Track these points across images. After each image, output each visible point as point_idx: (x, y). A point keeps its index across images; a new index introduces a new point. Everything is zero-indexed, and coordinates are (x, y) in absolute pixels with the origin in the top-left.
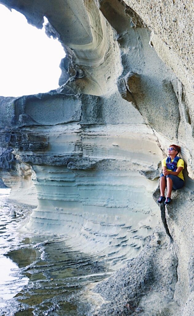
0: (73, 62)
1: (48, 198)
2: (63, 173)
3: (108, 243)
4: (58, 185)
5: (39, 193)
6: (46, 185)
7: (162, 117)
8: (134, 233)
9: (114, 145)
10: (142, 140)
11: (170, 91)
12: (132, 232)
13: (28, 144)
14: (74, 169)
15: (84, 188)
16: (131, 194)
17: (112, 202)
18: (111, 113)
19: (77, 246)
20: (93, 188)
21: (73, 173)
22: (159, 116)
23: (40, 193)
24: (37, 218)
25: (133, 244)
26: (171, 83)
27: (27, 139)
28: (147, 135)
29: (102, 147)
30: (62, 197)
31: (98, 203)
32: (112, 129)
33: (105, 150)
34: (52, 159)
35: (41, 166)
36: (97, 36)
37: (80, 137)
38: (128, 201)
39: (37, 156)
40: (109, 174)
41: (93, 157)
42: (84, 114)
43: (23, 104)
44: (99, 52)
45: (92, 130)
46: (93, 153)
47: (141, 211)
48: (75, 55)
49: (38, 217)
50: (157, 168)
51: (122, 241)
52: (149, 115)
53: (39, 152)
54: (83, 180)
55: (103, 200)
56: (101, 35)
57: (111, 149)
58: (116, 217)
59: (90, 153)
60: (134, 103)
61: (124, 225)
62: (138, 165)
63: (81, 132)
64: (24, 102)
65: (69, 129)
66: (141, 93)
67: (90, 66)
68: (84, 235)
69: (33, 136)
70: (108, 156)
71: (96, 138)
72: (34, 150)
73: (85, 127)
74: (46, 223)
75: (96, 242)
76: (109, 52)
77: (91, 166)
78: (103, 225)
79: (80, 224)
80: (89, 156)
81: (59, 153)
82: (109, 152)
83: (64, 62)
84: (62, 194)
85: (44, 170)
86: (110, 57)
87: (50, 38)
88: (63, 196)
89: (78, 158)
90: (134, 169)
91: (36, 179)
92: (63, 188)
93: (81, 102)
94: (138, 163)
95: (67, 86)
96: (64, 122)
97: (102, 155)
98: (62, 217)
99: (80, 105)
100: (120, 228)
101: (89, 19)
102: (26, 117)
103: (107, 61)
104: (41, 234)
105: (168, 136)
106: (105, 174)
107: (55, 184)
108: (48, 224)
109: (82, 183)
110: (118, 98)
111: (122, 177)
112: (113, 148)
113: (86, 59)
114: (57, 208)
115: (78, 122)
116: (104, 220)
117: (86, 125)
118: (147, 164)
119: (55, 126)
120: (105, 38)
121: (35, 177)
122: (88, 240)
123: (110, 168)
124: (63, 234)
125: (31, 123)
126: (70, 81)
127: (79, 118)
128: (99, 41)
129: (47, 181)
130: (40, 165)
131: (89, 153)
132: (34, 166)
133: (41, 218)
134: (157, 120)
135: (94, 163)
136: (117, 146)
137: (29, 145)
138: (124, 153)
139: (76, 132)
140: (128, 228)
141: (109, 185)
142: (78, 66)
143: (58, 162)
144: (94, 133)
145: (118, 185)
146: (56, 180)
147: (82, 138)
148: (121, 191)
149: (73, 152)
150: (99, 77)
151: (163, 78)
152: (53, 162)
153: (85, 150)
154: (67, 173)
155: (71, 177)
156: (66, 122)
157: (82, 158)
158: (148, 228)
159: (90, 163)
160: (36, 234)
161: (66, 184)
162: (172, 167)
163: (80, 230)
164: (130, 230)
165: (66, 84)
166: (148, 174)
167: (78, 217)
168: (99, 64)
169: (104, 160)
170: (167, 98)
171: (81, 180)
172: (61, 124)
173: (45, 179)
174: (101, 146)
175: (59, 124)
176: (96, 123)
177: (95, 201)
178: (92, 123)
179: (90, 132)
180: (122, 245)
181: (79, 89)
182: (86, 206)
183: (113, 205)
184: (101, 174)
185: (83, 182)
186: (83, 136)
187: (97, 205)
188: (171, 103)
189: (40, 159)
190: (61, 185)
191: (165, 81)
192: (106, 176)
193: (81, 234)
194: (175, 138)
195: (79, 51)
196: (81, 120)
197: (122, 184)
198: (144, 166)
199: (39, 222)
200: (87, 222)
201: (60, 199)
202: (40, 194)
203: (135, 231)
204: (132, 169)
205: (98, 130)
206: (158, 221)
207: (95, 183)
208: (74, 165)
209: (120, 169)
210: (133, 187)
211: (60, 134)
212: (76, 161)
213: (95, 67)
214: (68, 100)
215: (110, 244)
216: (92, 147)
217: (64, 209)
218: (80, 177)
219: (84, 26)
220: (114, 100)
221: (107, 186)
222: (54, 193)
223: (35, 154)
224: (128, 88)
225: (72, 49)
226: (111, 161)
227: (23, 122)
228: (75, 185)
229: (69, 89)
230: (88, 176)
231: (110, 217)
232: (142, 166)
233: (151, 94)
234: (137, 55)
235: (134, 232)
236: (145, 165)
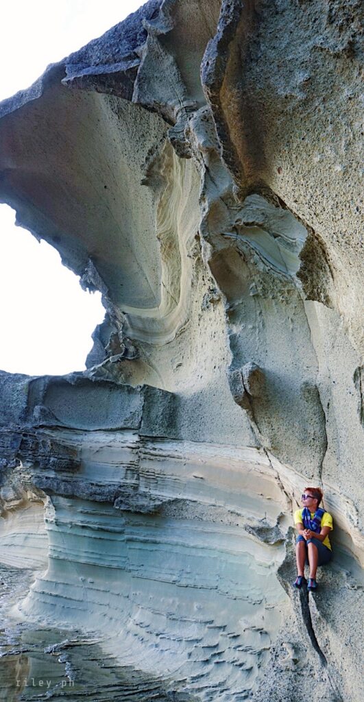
0: (123, 333)
1: (70, 559)
2: (106, 515)
3: (185, 654)
4: (93, 536)
5: (54, 546)
6: (69, 534)
7: (297, 440)
8: (234, 640)
9: (196, 477)
10: (248, 474)
11: (314, 401)
12: (230, 638)
13: (48, 458)
14: (124, 511)
15: (138, 546)
16: (224, 566)
17: (188, 576)
18: (191, 422)
19: (127, 656)
20: (154, 547)
21: (122, 516)
22: (291, 437)
23: (57, 547)
24: (43, 593)
25: (236, 661)
26: (316, 388)
27: (49, 449)
28: (256, 466)
29: (174, 477)
30: (96, 558)
31: (161, 575)
32: (193, 449)
33: (179, 483)
34: (88, 489)
35: (68, 500)
36: (170, 300)
37: (137, 456)
38: (218, 578)
39: (64, 481)
40: (184, 525)
41: (157, 493)
42: (145, 419)
43: (42, 389)
44: (168, 323)
45: (158, 446)
46: (156, 487)
47: (246, 599)
48: (127, 322)
49: (46, 591)
50: (276, 524)
51: (212, 653)
52: (273, 434)
53: (65, 474)
54: (137, 532)
55: (171, 572)
56: (177, 298)
57: (189, 482)
58: (196, 605)
59: (152, 485)
60: (250, 413)
61: (212, 622)
62: (238, 515)
63: (139, 448)
64: (45, 386)
65: (118, 440)
66: (266, 398)
67: (149, 343)
68: (136, 635)
69: (58, 445)
70: (183, 495)
71: (165, 460)
72: (59, 469)
73: (147, 441)
74: (60, 605)
75: (162, 650)
76: (185, 327)
77: (155, 508)
78: (172, 618)
79: (126, 613)
80: (151, 491)
81: (97, 479)
82: (186, 487)
83: (100, 330)
84: (97, 554)
85: (72, 506)
86: (187, 333)
87: (86, 291)
88: (98, 557)
89: (130, 491)
90: (230, 521)
91: (54, 521)
92: (101, 542)
93: (143, 398)
94: (239, 512)
95: (103, 369)
96: (110, 428)
97: (173, 491)
98: (91, 596)
99: (140, 402)
100: (205, 628)
101: (161, 272)
102: (45, 411)
103: (179, 339)
104: (51, 626)
105: (304, 472)
106: (176, 525)
107: (87, 533)
108: (63, 607)
109: (135, 537)
110: (205, 399)
111: (206, 533)
112: (194, 481)
113: (144, 332)
114: (83, 578)
115: (135, 431)
116: (173, 610)
117: (150, 437)
118: (254, 514)
119: (94, 433)
120: (183, 304)
121: (52, 516)
122: (146, 646)
123: (187, 516)
124: (93, 630)
125: (54, 423)
126: (111, 361)
127: (137, 425)
128: (170, 307)
129: (73, 526)
130: (66, 497)
131: (150, 486)
132: (54, 498)
133: (51, 595)
134: (287, 444)
135: (158, 503)
136: (202, 478)
137: (49, 460)
138: (212, 492)
139: (129, 447)
140: (220, 628)
141: (183, 546)
142: (130, 340)
143: (99, 494)
144: (160, 453)
145: (200, 547)
146: (89, 527)
147: (140, 459)
148: (204, 557)
149: (122, 481)
150: (161, 362)
151: (300, 378)
152: (91, 494)
153: (144, 479)
154: (111, 516)
155: (118, 523)
156: (114, 427)
157: (137, 492)
158: (261, 633)
159: (152, 503)
160: (40, 624)
161: (106, 536)
162: (313, 526)
163: (125, 624)
164: (225, 633)
165: (103, 366)
166: (262, 532)
167: (122, 597)
168: (165, 343)
169: (176, 501)
170: (308, 410)
171: (135, 531)
172: (105, 430)
173: (71, 523)
174: (172, 475)
175: (100, 430)
176: (164, 435)
177: (156, 573)
178: (159, 435)
179: (155, 449)
180: (215, 661)
181: (122, 376)
182: (139, 579)
183: (191, 582)
184: (169, 524)
185: (137, 534)
186: (143, 456)
187: (160, 580)
188: (314, 420)
189: (69, 486)
190: (98, 537)
191: (306, 384)
192: (178, 529)
193: (128, 632)
194: (317, 478)
195: (135, 318)
196: (140, 428)
197: (206, 545)
198: (249, 519)
199: (48, 601)
200: (140, 610)
201: (92, 561)
202: (55, 548)
203: (235, 635)
204: (225, 521)
205: (168, 448)
206: (282, 620)
207: (158, 539)
208: (127, 504)
209: (204, 519)
210: (227, 553)
211: (101, 448)
212: (128, 497)
213: (157, 346)
214: (119, 392)
215: (189, 658)
216: (157, 475)
217: (97, 581)
218: (133, 525)
219: (149, 281)
220: (199, 402)
221: (179, 547)
222: (81, 550)
223: (59, 477)
224: (248, 388)
225: (124, 313)
226: (188, 502)
227: (40, 419)
228: (123, 539)
229: (105, 374)
230: (146, 526)
231: (184, 604)
232: (245, 518)
233: (281, 402)
234: (255, 338)
235: (234, 637)
236: (251, 516)
